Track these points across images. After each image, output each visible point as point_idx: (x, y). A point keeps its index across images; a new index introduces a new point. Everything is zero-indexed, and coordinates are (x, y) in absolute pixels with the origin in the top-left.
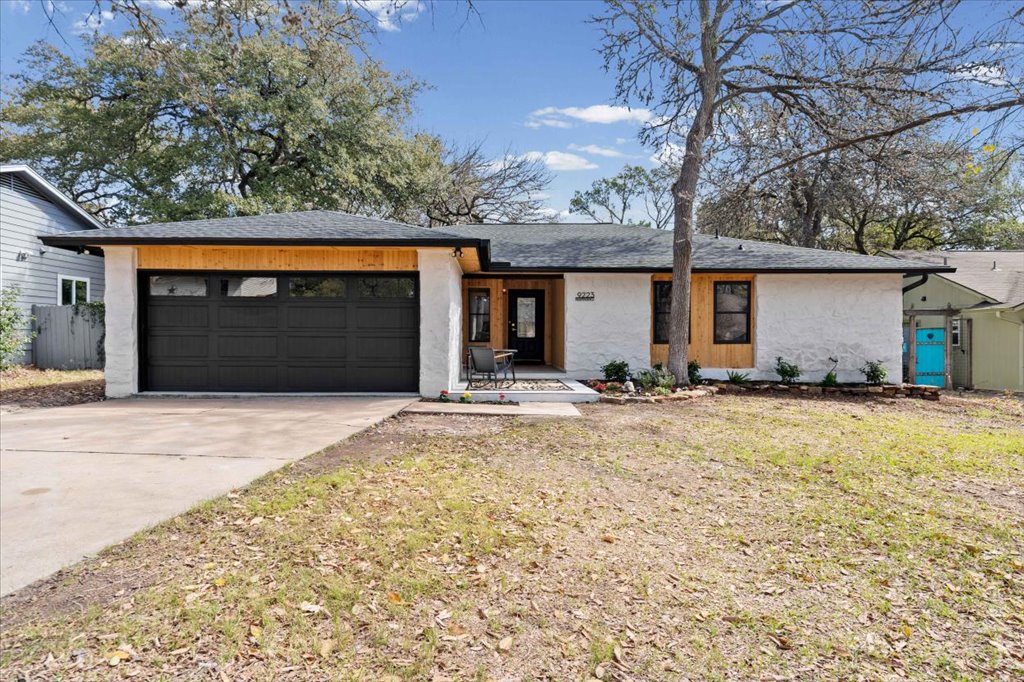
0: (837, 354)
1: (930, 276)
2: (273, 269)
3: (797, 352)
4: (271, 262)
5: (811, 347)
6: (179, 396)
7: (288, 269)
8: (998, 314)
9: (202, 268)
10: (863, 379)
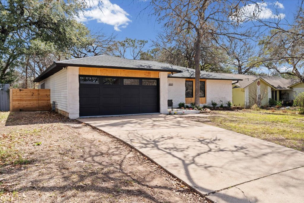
0: (222, 100)
1: (239, 81)
2: (121, 76)
3: (214, 99)
4: (121, 74)
5: (217, 98)
6: (95, 117)
7: (125, 76)
8: (240, 90)
9: (100, 75)
10: (227, 106)
